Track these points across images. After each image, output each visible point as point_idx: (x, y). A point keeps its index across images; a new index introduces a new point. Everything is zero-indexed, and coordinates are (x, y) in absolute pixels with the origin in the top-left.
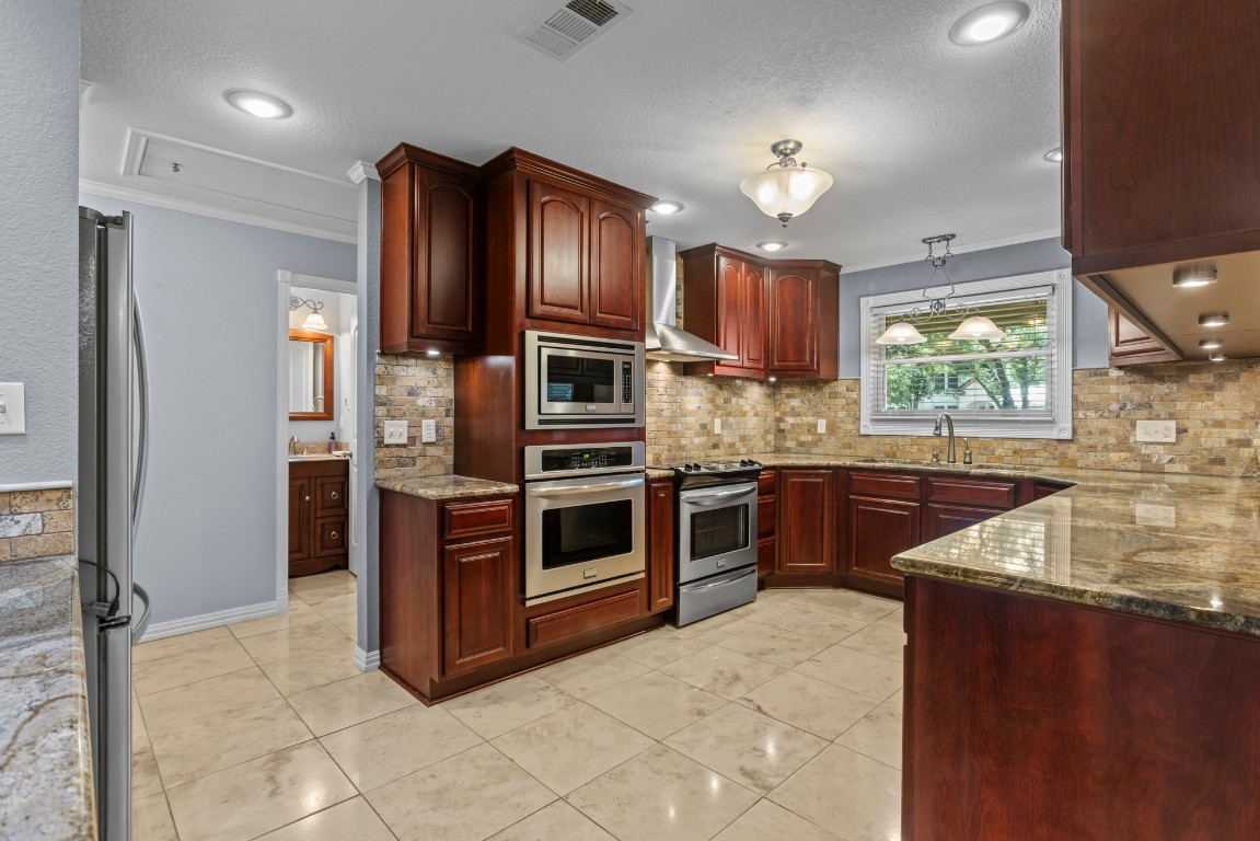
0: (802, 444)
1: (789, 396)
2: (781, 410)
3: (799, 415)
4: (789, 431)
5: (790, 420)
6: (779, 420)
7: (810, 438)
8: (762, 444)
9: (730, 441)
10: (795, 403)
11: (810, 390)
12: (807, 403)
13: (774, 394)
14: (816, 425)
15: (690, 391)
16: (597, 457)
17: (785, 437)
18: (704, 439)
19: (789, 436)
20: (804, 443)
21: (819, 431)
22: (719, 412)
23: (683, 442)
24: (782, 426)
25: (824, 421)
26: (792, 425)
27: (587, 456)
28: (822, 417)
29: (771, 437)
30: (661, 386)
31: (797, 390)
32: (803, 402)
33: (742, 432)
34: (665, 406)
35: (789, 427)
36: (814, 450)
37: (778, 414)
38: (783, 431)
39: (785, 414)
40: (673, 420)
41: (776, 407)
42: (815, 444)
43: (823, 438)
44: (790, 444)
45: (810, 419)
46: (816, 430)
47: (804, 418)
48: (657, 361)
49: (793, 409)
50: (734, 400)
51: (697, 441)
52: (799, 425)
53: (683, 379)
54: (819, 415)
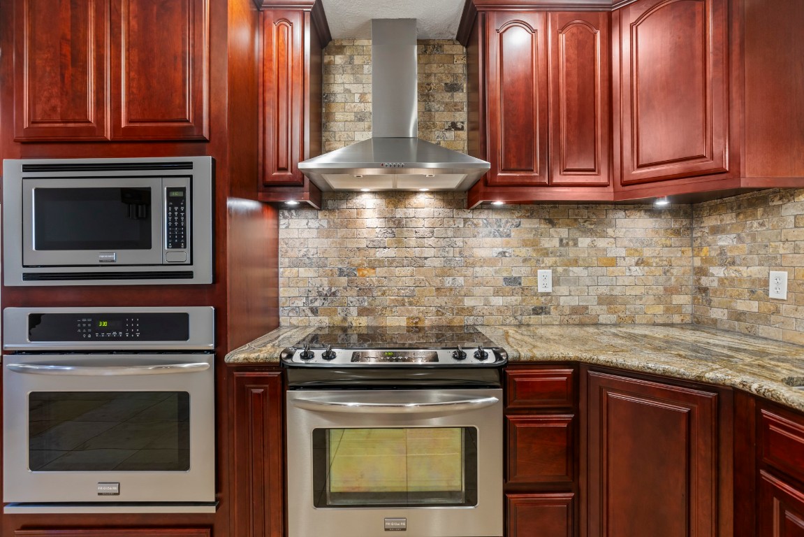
0: (738, 316)
1: (715, 230)
2: (703, 254)
3: (733, 263)
4: (715, 292)
5: (718, 272)
6: (700, 272)
7: (754, 306)
8: (660, 309)
9: (575, 302)
10: (725, 241)
11: (754, 216)
12: (748, 240)
13: (691, 229)
14: (766, 283)
15: (484, 231)
16: (124, 327)
17: (709, 302)
18: (515, 300)
19: (715, 300)
20: (744, 313)
21: (773, 294)
22: (549, 261)
23: (468, 302)
24: (705, 281)
25: (784, 275)
26: (721, 281)
27: (105, 324)
28: (780, 267)
29: (682, 299)
30: (423, 226)
31: (729, 219)
32: (739, 239)
33: (604, 290)
34: (429, 252)
35: (715, 284)
36: (762, 330)
37: (697, 262)
38: (704, 290)
39: (707, 260)
40: (444, 272)
41: (697, 250)
42: (763, 318)
43: (783, 307)
44: (717, 313)
45: (755, 271)
46: (767, 292)
47: (743, 269)
48: (416, 193)
49: (722, 251)
50: (584, 242)
51: (498, 301)
52: (732, 280)
53: (468, 214)
54: (774, 262)
